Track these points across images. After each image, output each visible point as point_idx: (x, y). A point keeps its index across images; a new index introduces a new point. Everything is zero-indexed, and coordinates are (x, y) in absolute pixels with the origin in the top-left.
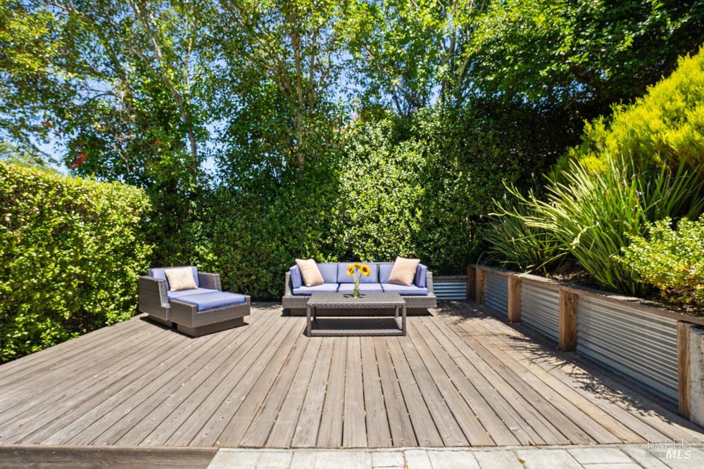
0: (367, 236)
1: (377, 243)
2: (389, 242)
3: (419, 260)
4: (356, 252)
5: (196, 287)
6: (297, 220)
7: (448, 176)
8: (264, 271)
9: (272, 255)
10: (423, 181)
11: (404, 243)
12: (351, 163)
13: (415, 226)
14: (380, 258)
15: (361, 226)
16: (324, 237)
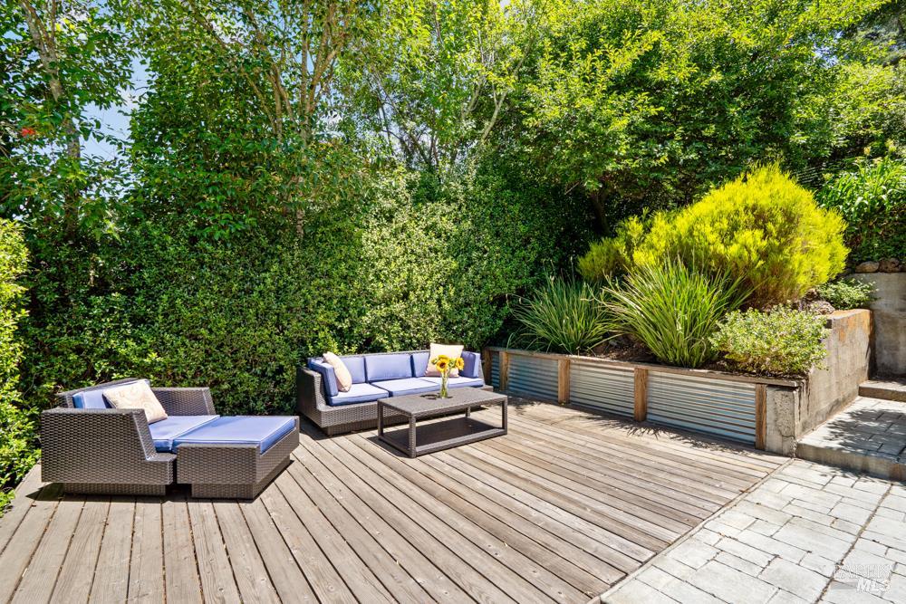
0: (391, 317)
1: (406, 327)
2: (418, 325)
3: (462, 347)
4: (380, 338)
5: (166, 415)
6: (304, 295)
7: (478, 249)
8: (246, 374)
9: (261, 349)
10: (455, 252)
11: (433, 326)
12: (373, 222)
13: (447, 306)
14: (407, 346)
15: (387, 305)
16: (340, 319)
